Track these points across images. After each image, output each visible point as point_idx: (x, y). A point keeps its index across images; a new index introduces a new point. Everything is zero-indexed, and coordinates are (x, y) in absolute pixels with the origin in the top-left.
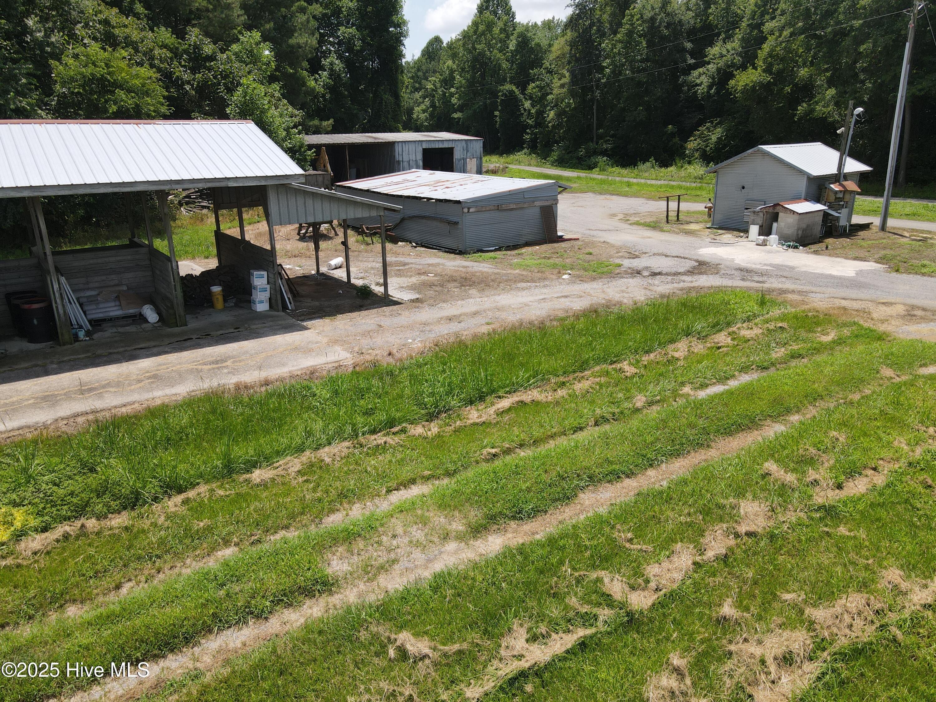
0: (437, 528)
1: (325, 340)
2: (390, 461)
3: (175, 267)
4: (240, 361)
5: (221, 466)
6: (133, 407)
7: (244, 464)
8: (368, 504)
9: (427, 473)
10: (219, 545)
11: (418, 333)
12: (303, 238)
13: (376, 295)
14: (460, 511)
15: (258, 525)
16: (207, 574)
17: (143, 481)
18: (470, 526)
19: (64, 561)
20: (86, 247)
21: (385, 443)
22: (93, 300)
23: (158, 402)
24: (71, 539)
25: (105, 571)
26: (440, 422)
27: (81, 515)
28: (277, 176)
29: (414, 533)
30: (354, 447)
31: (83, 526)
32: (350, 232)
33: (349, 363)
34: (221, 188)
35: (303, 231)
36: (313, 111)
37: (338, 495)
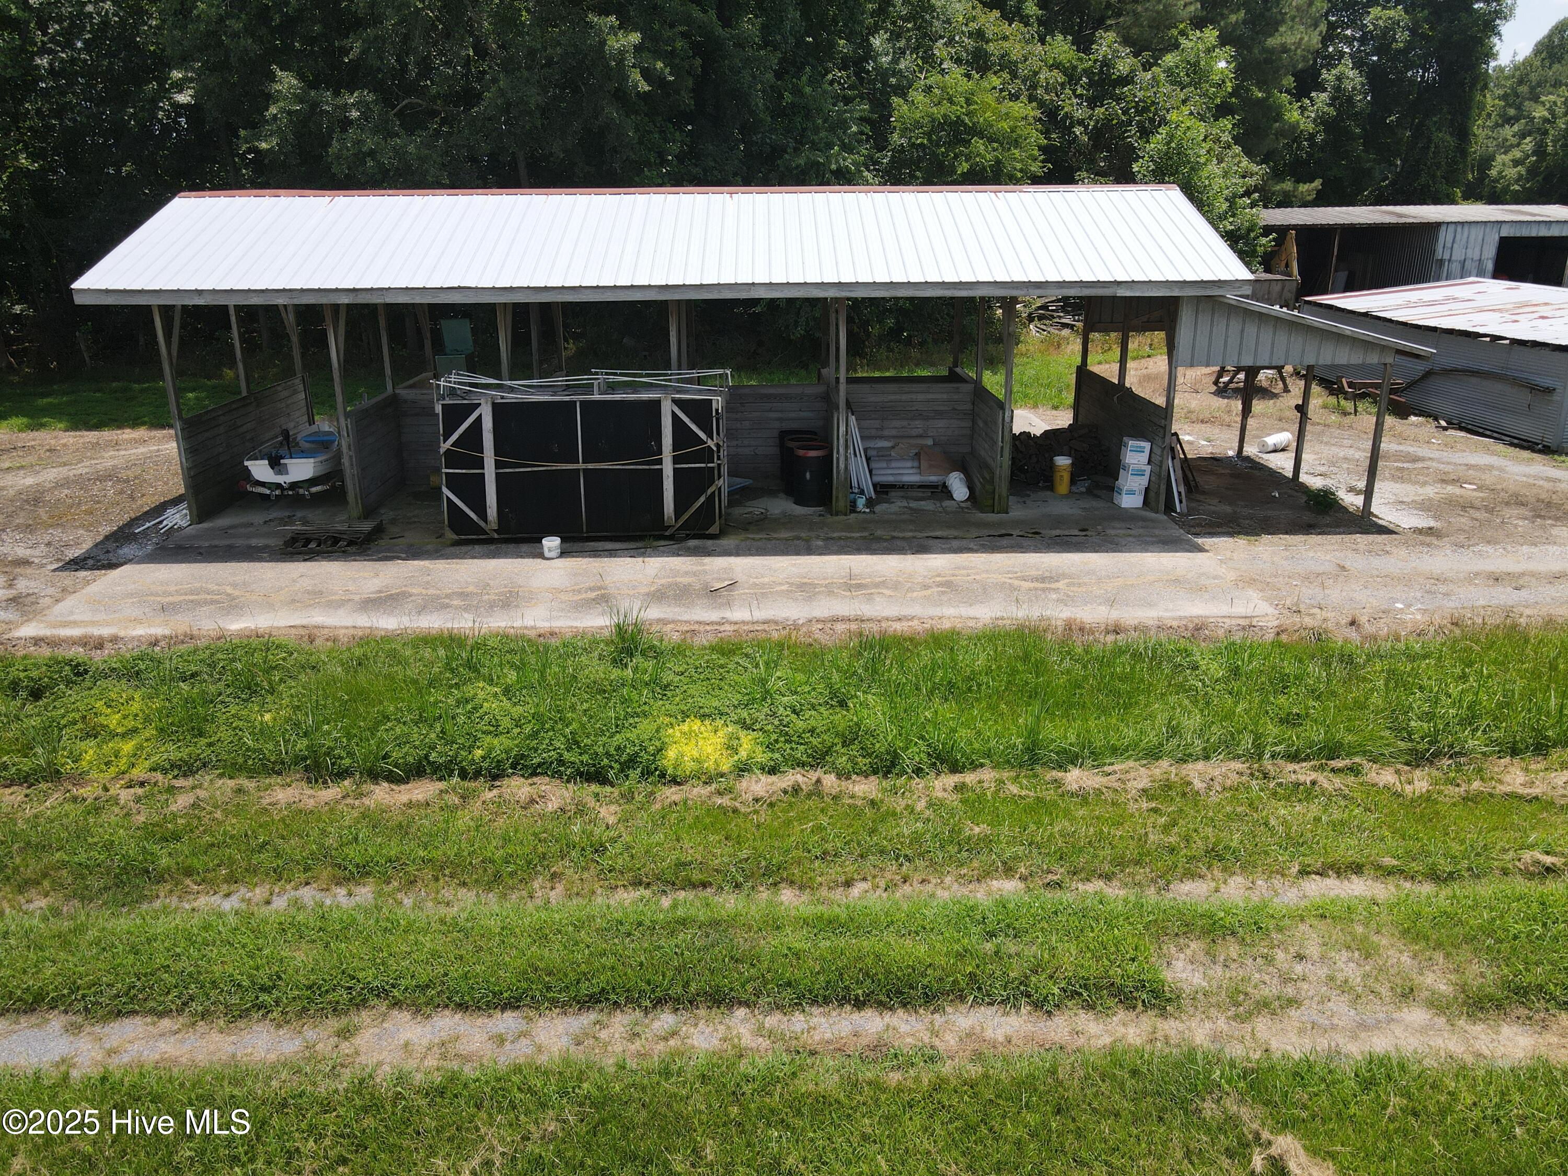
0: (1392, 972)
1: (1232, 576)
2: (1317, 820)
3: (1007, 419)
4: (1079, 585)
5: (1020, 747)
6: (910, 623)
7: (1057, 753)
8: (1260, 882)
9: (1388, 861)
10: (997, 871)
11: (1419, 595)
12: (1222, 391)
13: (1344, 509)
14: (1447, 955)
15: (1061, 858)
16: (972, 908)
17: (907, 739)
18: (1464, 992)
19: (788, 823)
20: (887, 374)
21: (1314, 783)
22: (884, 455)
23: (947, 625)
24: (802, 795)
25: (835, 855)
26: (1435, 773)
27: (818, 764)
28: (1202, 281)
29: (1340, 964)
30: (1252, 775)
31: (818, 781)
32: (1315, 389)
33: (1270, 624)
34: (1102, 298)
35: (1225, 379)
36: (1285, 165)
37: (1207, 852)
